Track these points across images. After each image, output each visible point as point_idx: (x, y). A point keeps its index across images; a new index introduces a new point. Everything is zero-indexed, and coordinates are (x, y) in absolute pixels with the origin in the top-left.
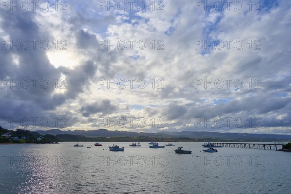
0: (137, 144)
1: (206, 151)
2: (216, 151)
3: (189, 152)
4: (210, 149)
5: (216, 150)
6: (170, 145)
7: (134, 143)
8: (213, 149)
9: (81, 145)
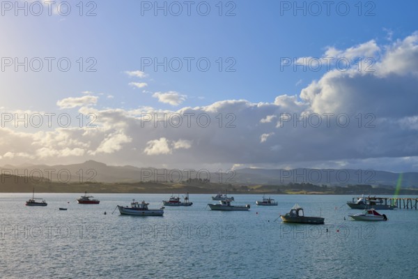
0: (182, 200)
1: (357, 219)
2: (385, 218)
3: (319, 221)
4: (370, 212)
5: (384, 216)
6: (267, 203)
7: (176, 196)
8: (376, 214)
9: (40, 201)
